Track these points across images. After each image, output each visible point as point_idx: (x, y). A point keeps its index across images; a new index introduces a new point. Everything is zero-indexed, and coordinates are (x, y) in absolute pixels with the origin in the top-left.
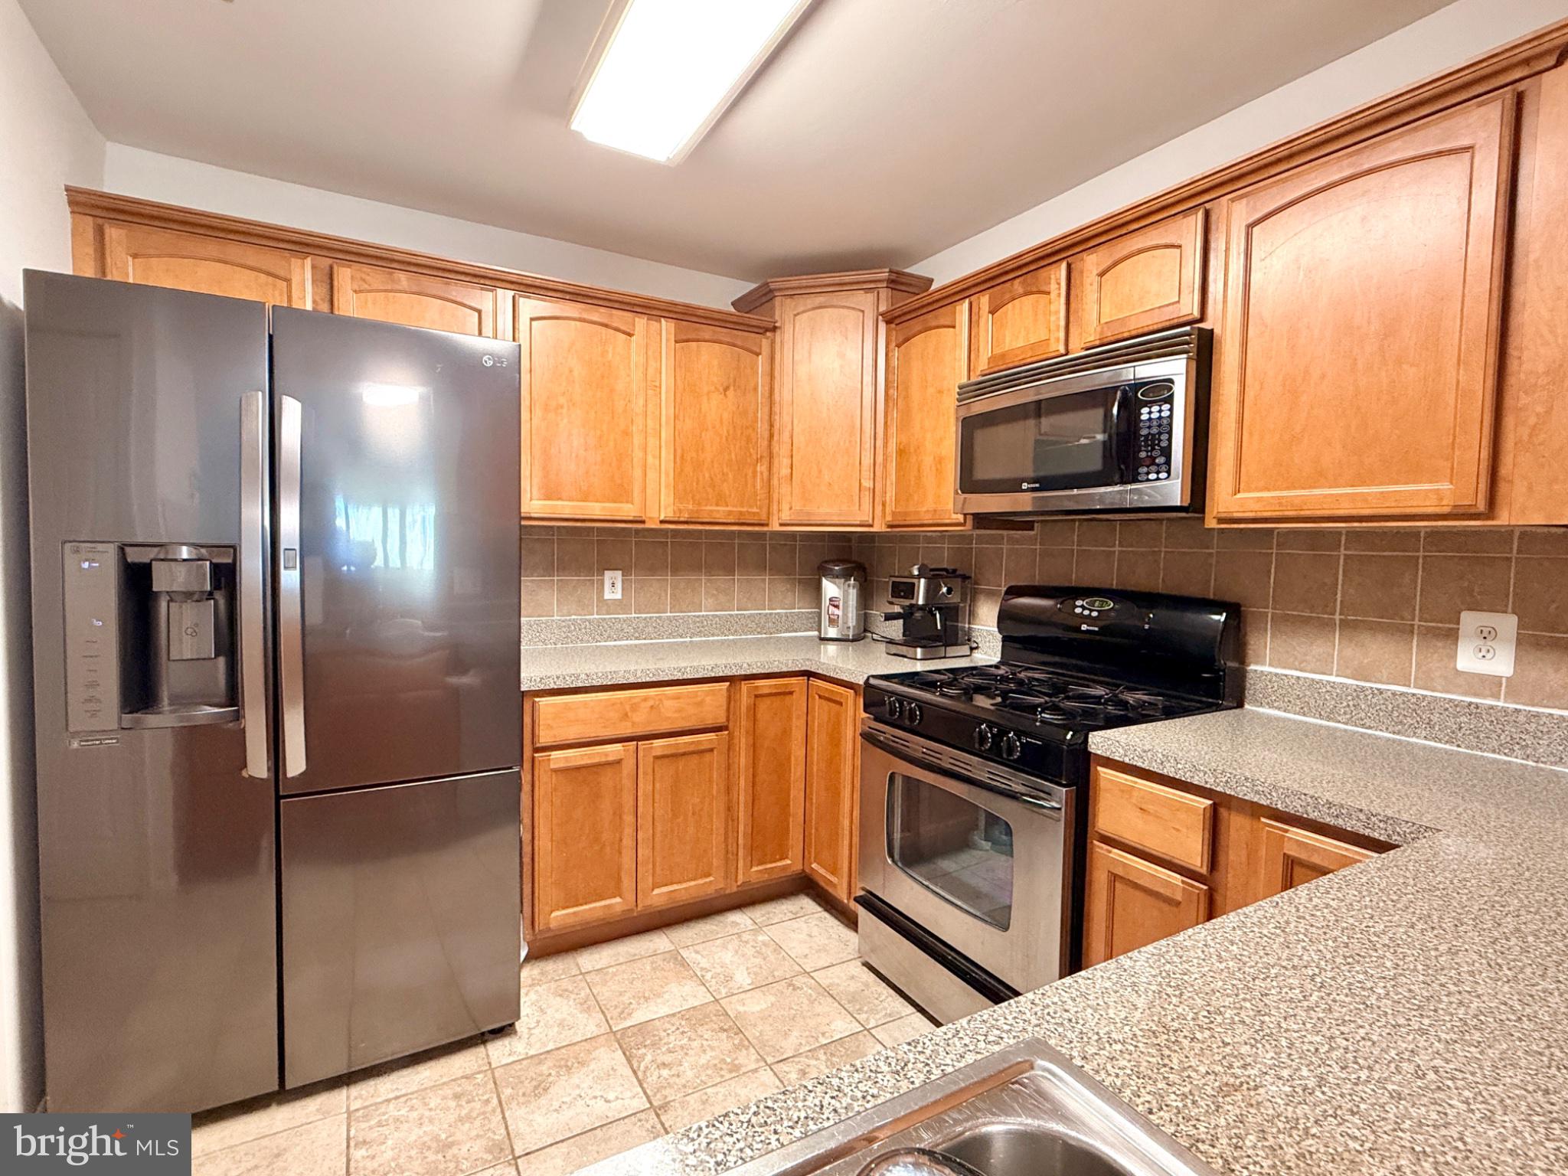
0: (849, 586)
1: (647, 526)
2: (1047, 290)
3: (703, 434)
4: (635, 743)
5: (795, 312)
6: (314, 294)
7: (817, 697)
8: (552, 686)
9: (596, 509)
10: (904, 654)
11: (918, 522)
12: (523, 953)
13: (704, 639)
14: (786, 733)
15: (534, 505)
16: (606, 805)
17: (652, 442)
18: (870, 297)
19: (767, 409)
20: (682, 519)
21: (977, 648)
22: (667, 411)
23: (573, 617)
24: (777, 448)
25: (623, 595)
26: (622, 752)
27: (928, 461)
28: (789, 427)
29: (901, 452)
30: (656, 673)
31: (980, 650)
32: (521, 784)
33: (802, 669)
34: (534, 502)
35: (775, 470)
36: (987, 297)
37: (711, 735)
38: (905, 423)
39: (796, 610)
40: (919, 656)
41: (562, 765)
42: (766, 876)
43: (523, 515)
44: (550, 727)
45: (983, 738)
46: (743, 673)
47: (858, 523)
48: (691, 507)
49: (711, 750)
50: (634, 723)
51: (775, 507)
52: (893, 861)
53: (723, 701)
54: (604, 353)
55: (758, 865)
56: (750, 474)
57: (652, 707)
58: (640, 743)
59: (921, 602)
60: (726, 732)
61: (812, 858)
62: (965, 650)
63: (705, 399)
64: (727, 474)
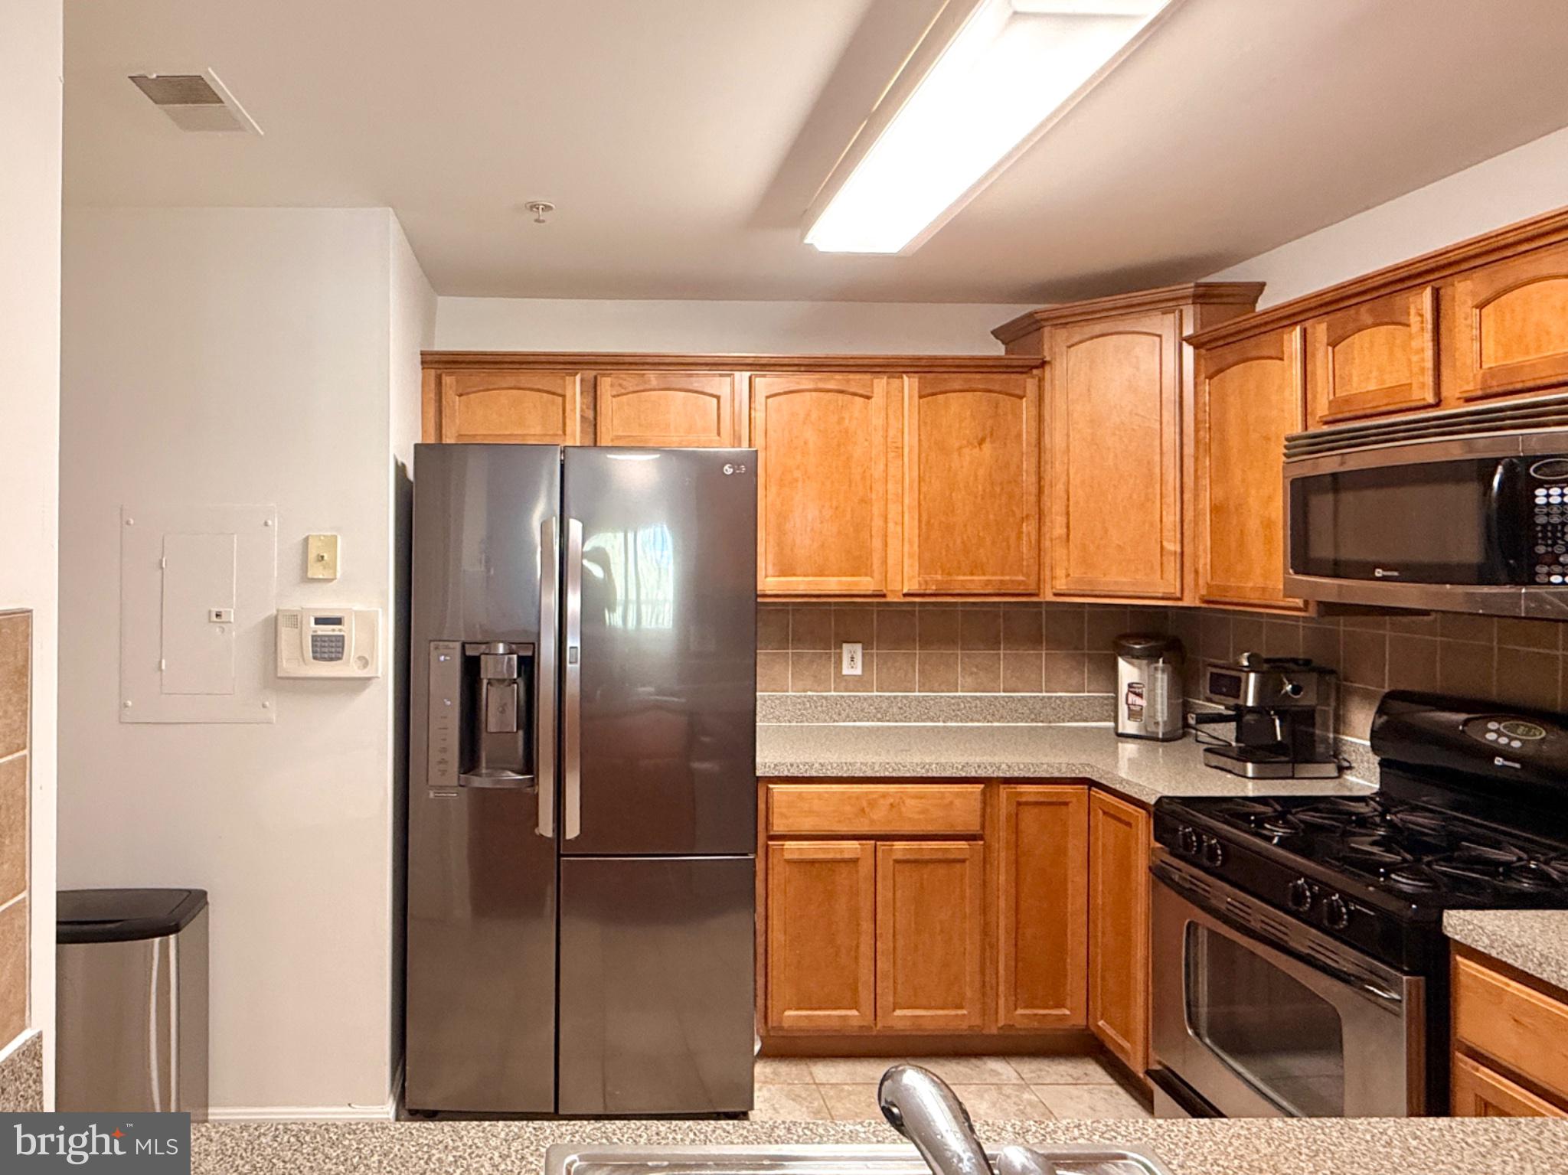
0: (1156, 669)
1: (889, 599)
2: (1406, 322)
3: (953, 494)
4: (873, 842)
5: (1069, 344)
6: (582, 403)
7: (1101, 812)
8: (786, 773)
9: (832, 584)
10: (1229, 768)
11: (1242, 601)
12: (757, 1048)
13: (960, 724)
14: (1061, 851)
15: (769, 582)
16: (842, 905)
17: (893, 510)
18: (1170, 319)
19: (1034, 460)
20: (928, 592)
21: (1350, 768)
22: (911, 474)
23: (809, 693)
24: (1049, 504)
25: (863, 671)
26: (859, 850)
27: (1253, 524)
28: (1064, 479)
29: (1217, 509)
30: (896, 768)
31: (1354, 772)
32: (755, 872)
33: (1081, 776)
34: (769, 579)
35: (1045, 529)
36: (1324, 326)
37: (963, 844)
38: (1222, 469)
39: (1086, 694)
40: (1250, 774)
41: (796, 856)
42: (1036, 1024)
43: (759, 593)
44: (783, 815)
45: (1299, 896)
46: (1001, 775)
47: (1160, 595)
48: (939, 577)
49: (963, 861)
50: (872, 821)
51: (1048, 573)
52: (1197, 1034)
53: (977, 805)
54: (841, 420)
55: (1026, 1007)
56: (1013, 536)
57: (891, 805)
58: (878, 843)
59: (1250, 703)
60: (981, 843)
61: (1099, 1013)
62: (1330, 769)
63: (955, 456)
64: (985, 538)
